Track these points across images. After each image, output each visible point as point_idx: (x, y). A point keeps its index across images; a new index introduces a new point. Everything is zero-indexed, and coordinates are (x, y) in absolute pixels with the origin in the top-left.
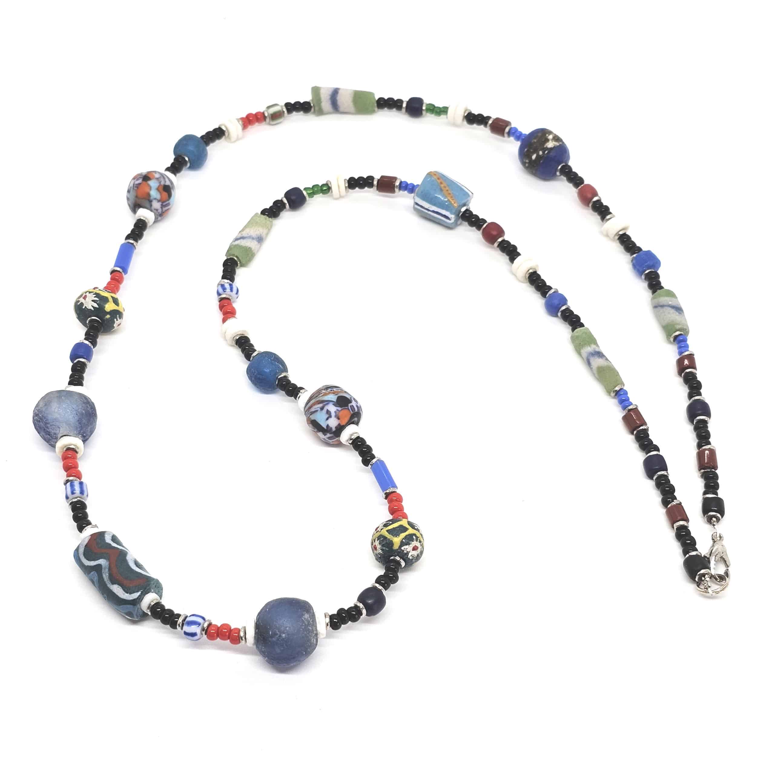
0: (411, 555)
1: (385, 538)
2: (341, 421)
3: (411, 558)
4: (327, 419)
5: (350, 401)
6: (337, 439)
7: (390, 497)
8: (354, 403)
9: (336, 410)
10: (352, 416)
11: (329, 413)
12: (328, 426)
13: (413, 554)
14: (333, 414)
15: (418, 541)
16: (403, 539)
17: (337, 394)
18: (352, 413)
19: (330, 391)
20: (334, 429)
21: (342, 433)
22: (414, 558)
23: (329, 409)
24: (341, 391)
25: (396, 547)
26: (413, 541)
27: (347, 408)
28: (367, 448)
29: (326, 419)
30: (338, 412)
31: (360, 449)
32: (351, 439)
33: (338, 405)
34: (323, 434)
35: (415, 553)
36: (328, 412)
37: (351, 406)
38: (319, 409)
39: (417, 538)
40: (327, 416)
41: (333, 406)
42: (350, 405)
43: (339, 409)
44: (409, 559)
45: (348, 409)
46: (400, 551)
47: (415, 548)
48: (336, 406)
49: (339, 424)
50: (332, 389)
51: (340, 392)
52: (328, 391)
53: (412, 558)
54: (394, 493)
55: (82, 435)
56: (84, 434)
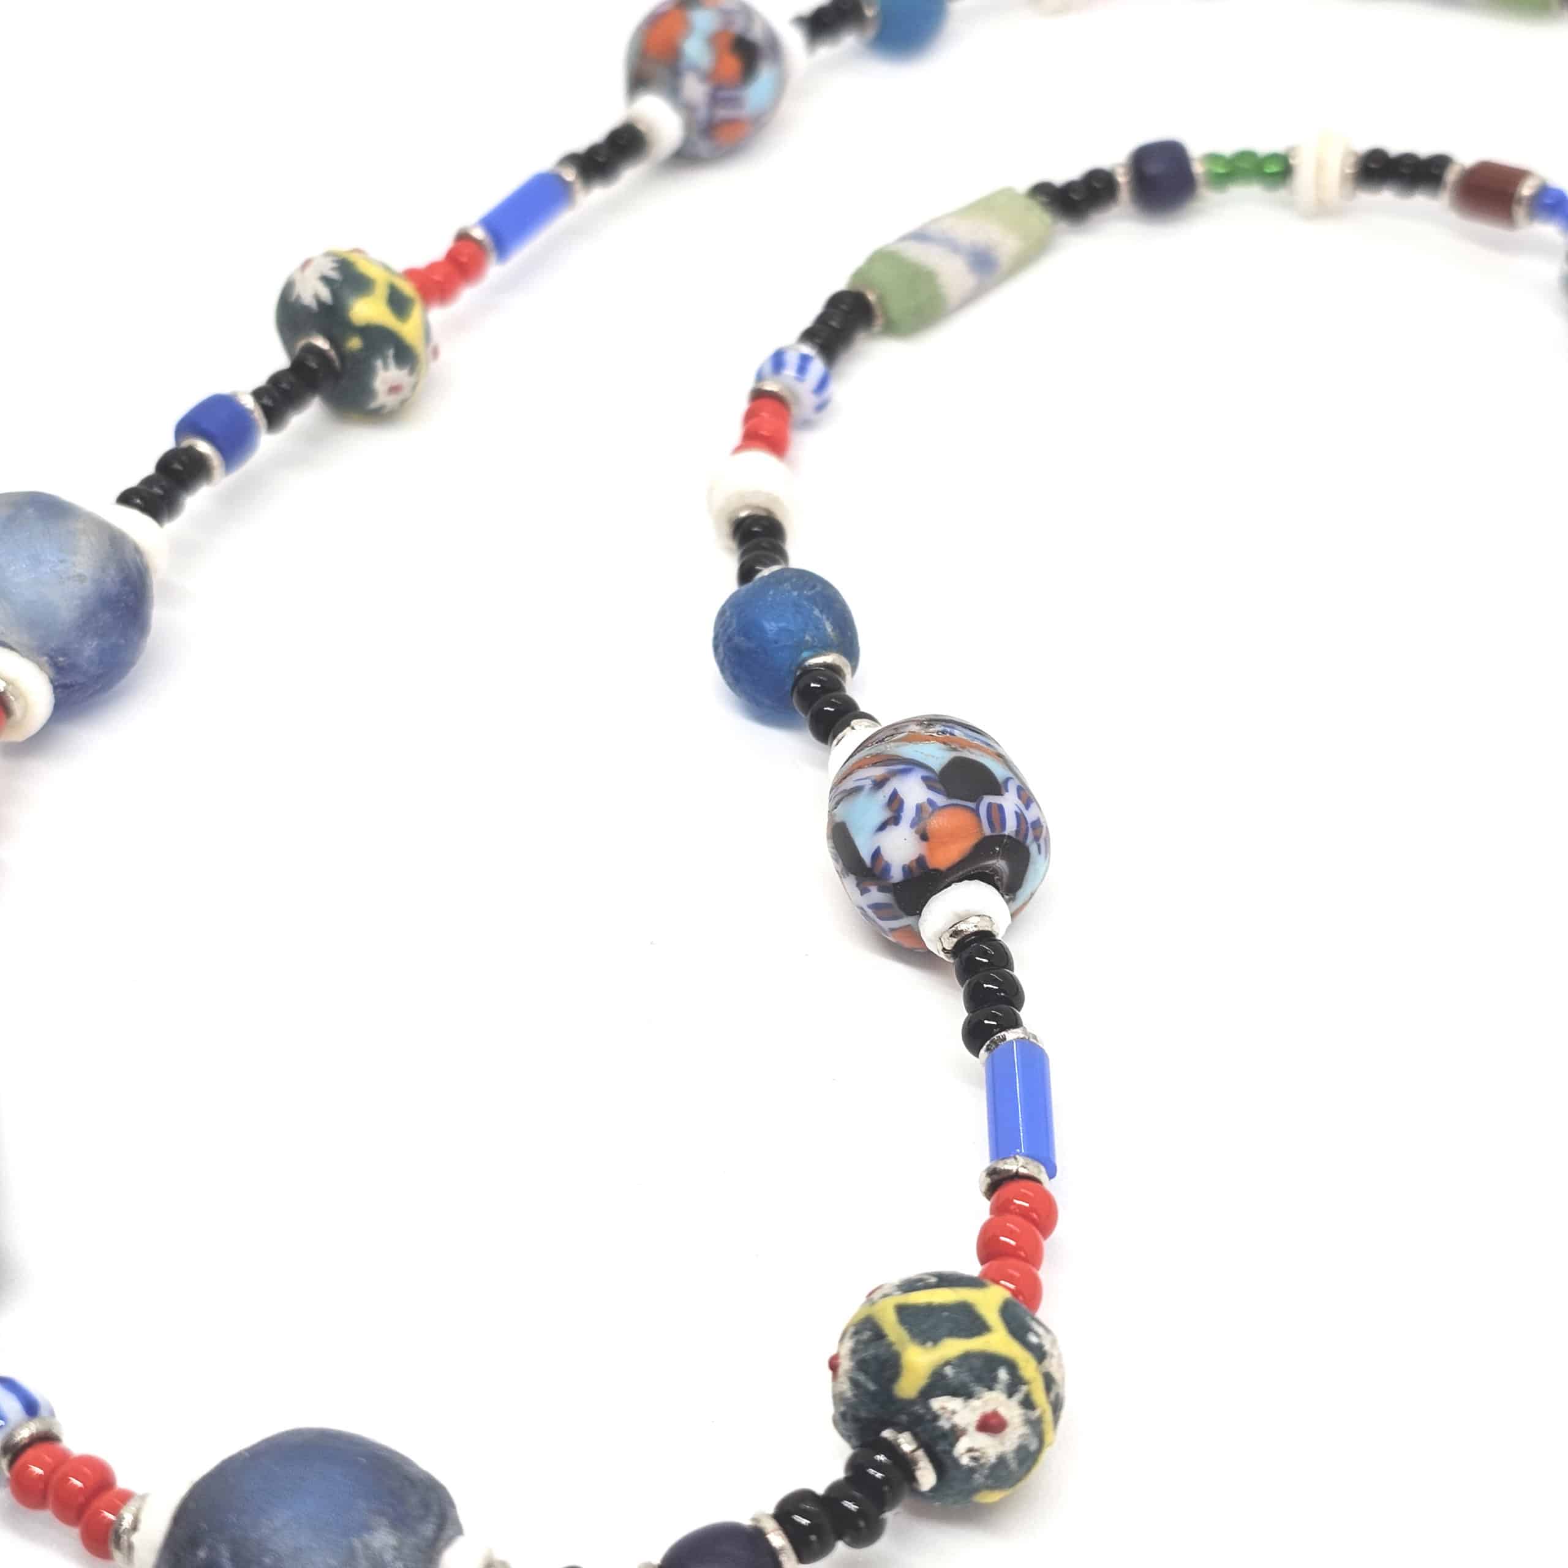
0: (970, 1445)
1: (879, 1335)
2: (930, 849)
3: (965, 1461)
4: (882, 827)
5: (996, 787)
6: (906, 921)
7: (1004, 1192)
8: (1009, 802)
9: (925, 800)
10: (985, 847)
11: (895, 805)
12: (877, 854)
13: (976, 1446)
14: (909, 813)
15: (1019, 1396)
16: (948, 1363)
17: (955, 749)
18: (987, 832)
19: (938, 733)
20: (897, 875)
21: (928, 903)
22: (982, 1466)
23: (898, 790)
24: (985, 746)
25: (908, 1386)
26: (991, 1389)
27: (972, 805)
28: (1002, 983)
29: (875, 829)
30: (930, 809)
31: (975, 978)
32: (955, 934)
33: (939, 786)
34: (858, 885)
35: (991, 1447)
36: (895, 803)
37: (990, 805)
38: (868, 784)
39: (1016, 1382)
40: (886, 815)
41: (921, 781)
42: (988, 799)
43: (940, 800)
44: (956, 1462)
45: (976, 812)
46: (921, 1411)
47: (991, 1424)
48: (930, 787)
49: (920, 861)
50: (949, 730)
51: (977, 747)
52: (931, 730)
53: (972, 1464)
54: (1031, 1183)
55: (51, 658)
56: (61, 659)
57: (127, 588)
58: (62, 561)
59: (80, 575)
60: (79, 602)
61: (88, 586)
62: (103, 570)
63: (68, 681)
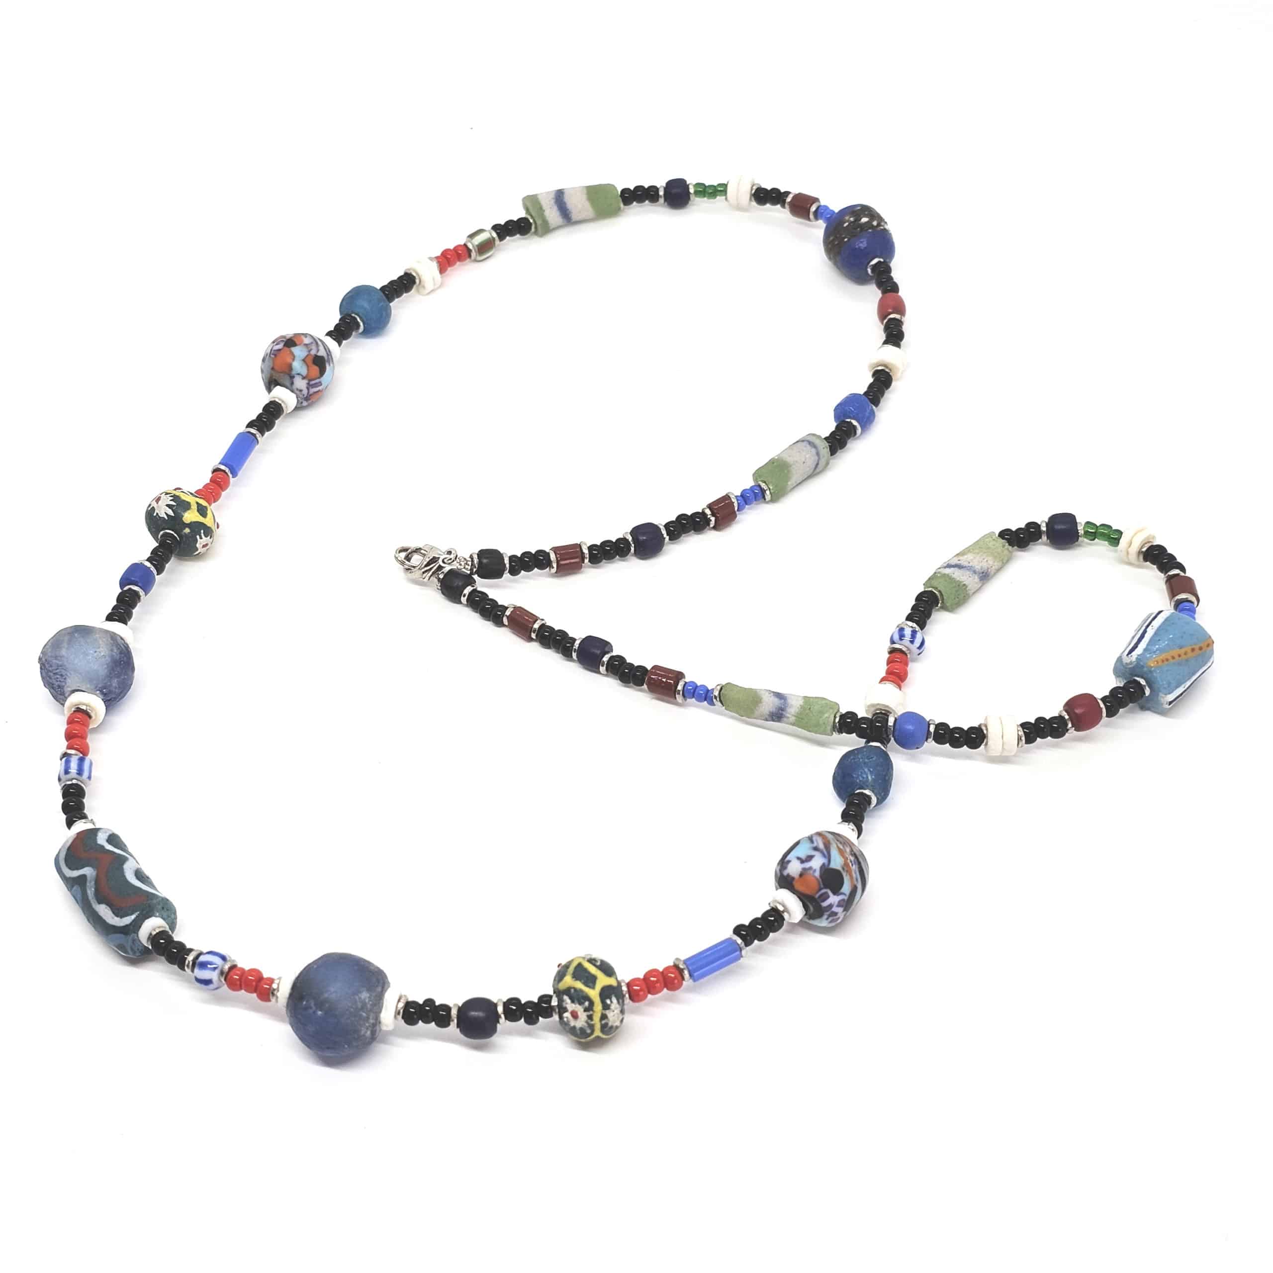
55: (101, 691)
56: (104, 690)
57: (123, 655)
58: (95, 652)
59: (103, 655)
60: (106, 666)
61: (108, 659)
62: (112, 650)
63: (109, 698)
